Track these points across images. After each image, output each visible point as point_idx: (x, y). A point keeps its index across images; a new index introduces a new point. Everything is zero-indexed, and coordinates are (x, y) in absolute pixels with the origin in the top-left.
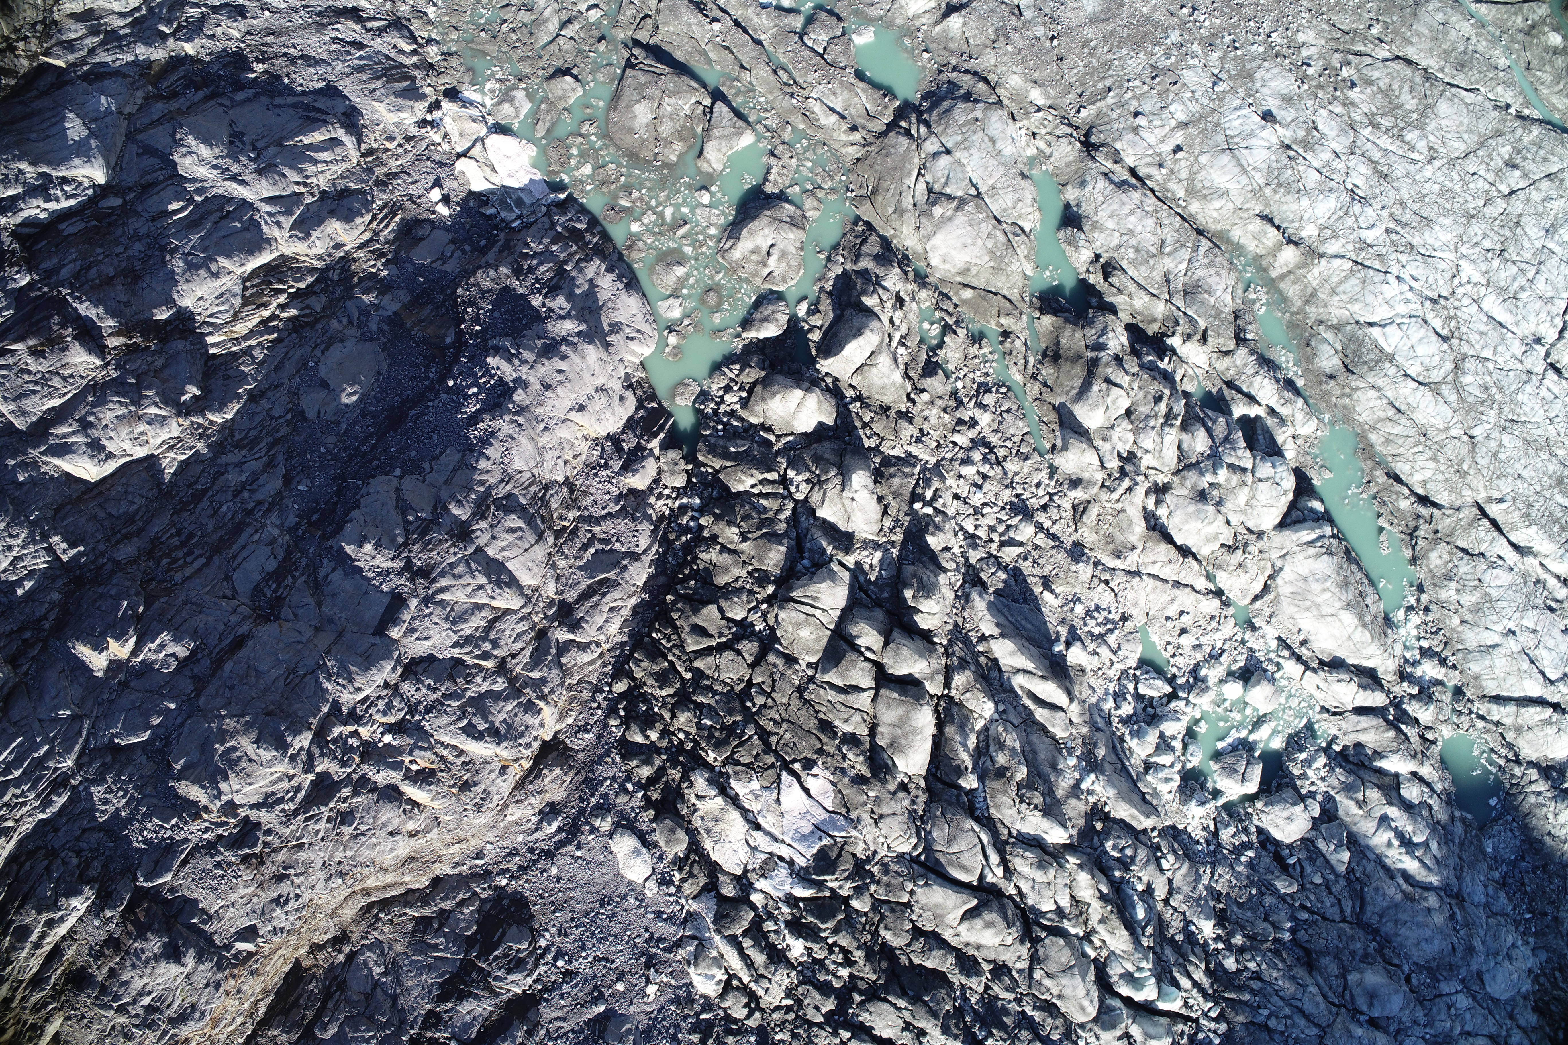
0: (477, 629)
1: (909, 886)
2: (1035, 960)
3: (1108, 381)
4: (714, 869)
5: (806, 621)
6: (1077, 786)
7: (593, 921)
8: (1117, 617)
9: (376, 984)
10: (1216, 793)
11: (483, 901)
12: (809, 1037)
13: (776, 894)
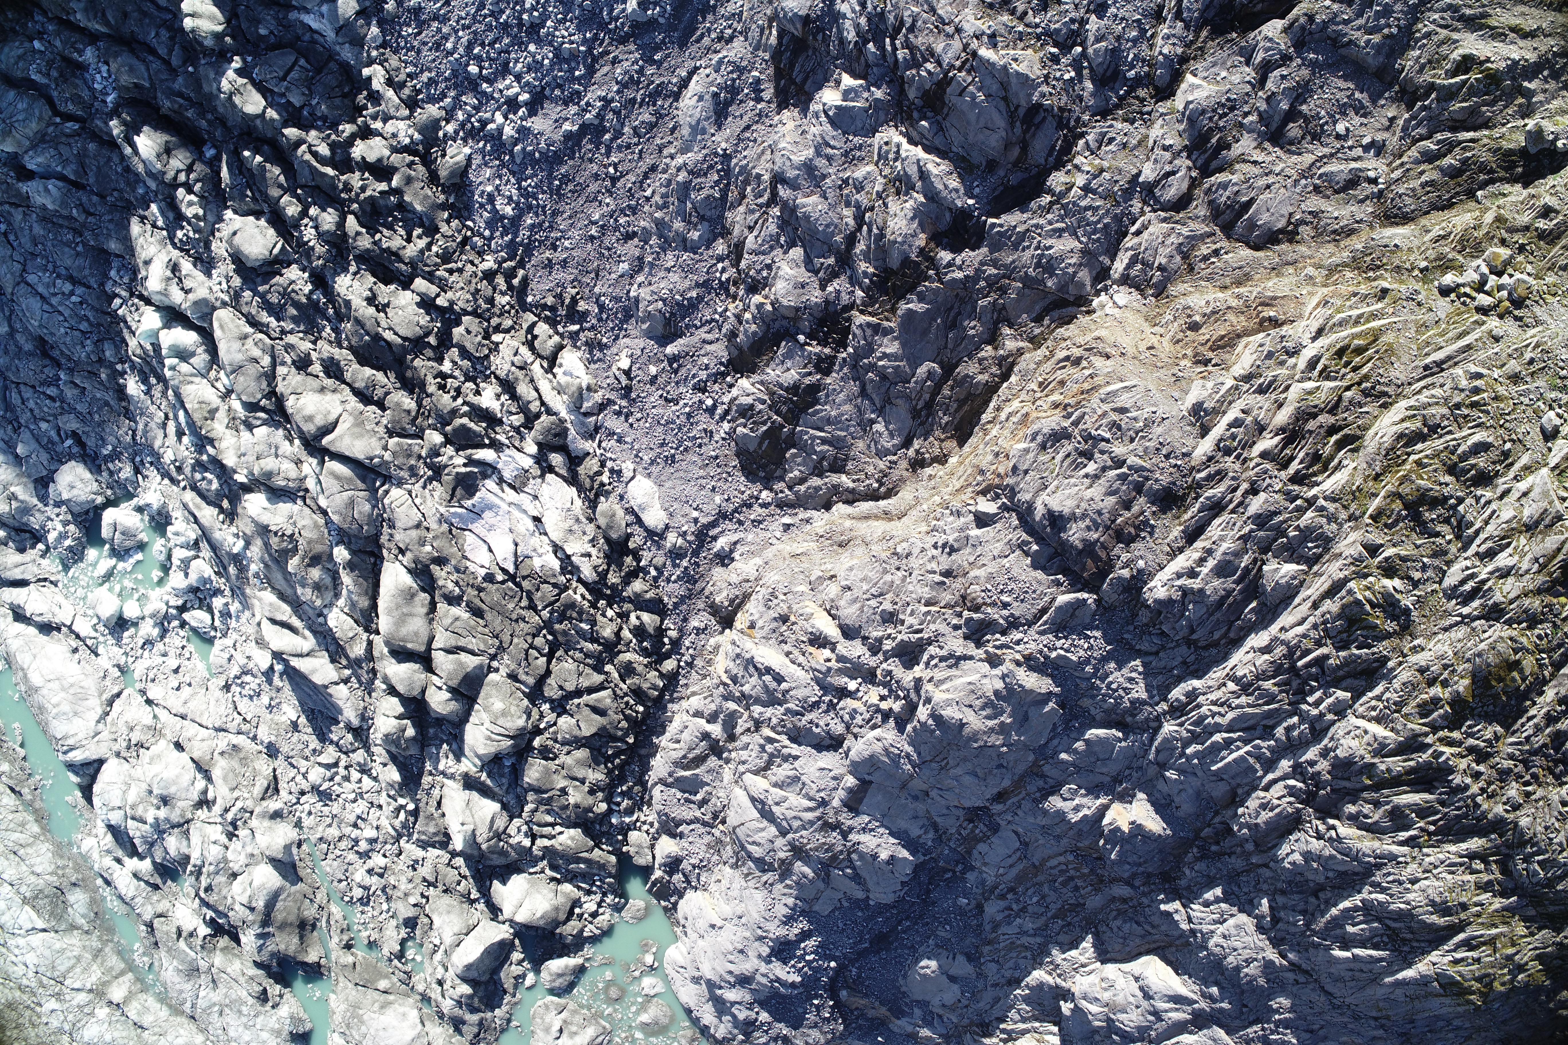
0: (779, 766)
1: (387, 456)
2: (270, 376)
3: (252, 909)
4: (572, 480)
5: (497, 718)
6: (248, 544)
7: (681, 443)
8: (233, 688)
9: (881, 412)
10: (140, 509)
11: (782, 479)
12: (476, 300)
13: (513, 452)
